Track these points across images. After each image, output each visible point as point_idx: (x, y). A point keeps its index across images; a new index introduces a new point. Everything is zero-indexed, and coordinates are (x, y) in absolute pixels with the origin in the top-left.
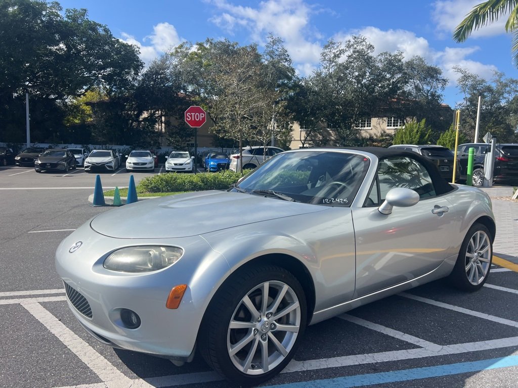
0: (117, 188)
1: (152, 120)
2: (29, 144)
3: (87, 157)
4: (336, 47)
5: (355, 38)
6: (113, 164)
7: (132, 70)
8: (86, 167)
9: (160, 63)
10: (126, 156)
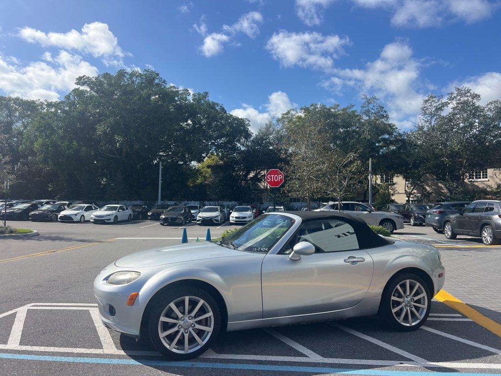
0: (198, 239)
1: (256, 179)
2: (159, 202)
3: (199, 212)
4: (436, 101)
5: (459, 90)
6: (219, 218)
7: (242, 137)
8: (198, 221)
9: (264, 130)
10: (231, 211)
